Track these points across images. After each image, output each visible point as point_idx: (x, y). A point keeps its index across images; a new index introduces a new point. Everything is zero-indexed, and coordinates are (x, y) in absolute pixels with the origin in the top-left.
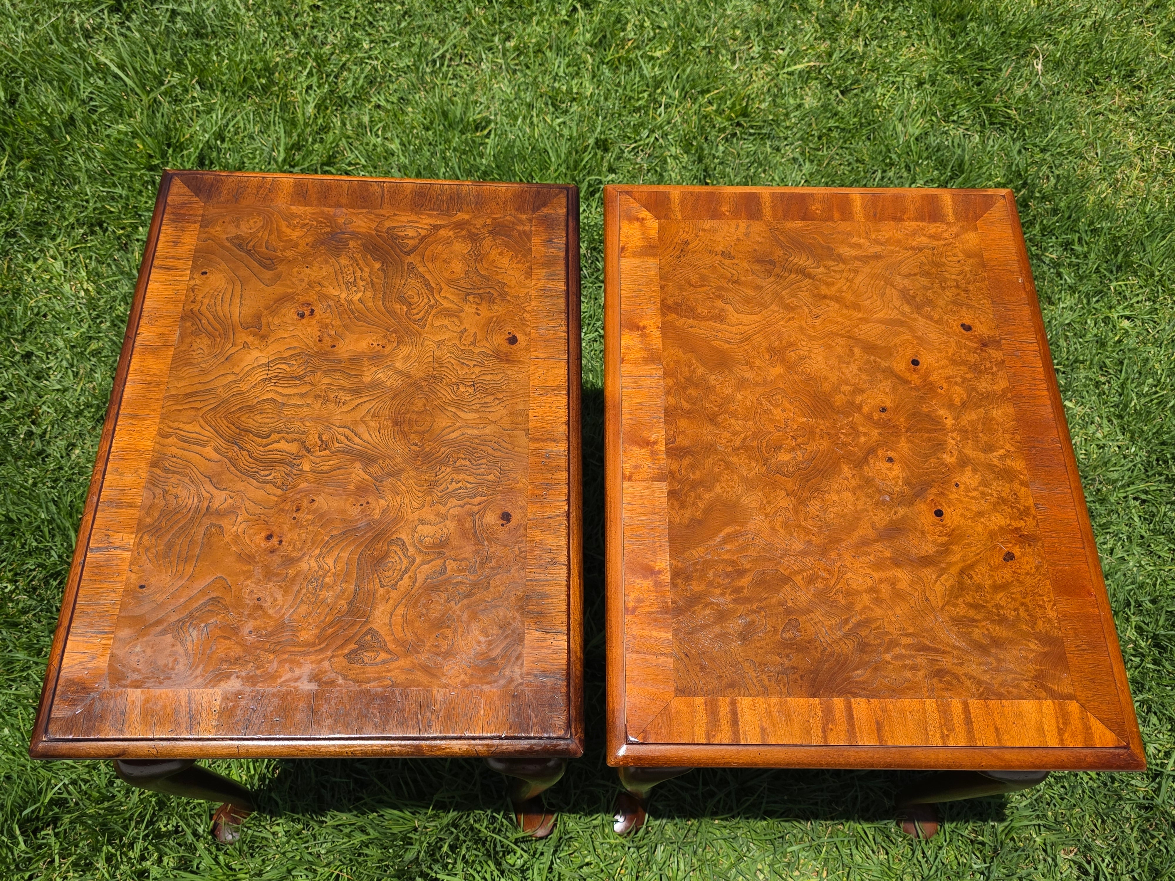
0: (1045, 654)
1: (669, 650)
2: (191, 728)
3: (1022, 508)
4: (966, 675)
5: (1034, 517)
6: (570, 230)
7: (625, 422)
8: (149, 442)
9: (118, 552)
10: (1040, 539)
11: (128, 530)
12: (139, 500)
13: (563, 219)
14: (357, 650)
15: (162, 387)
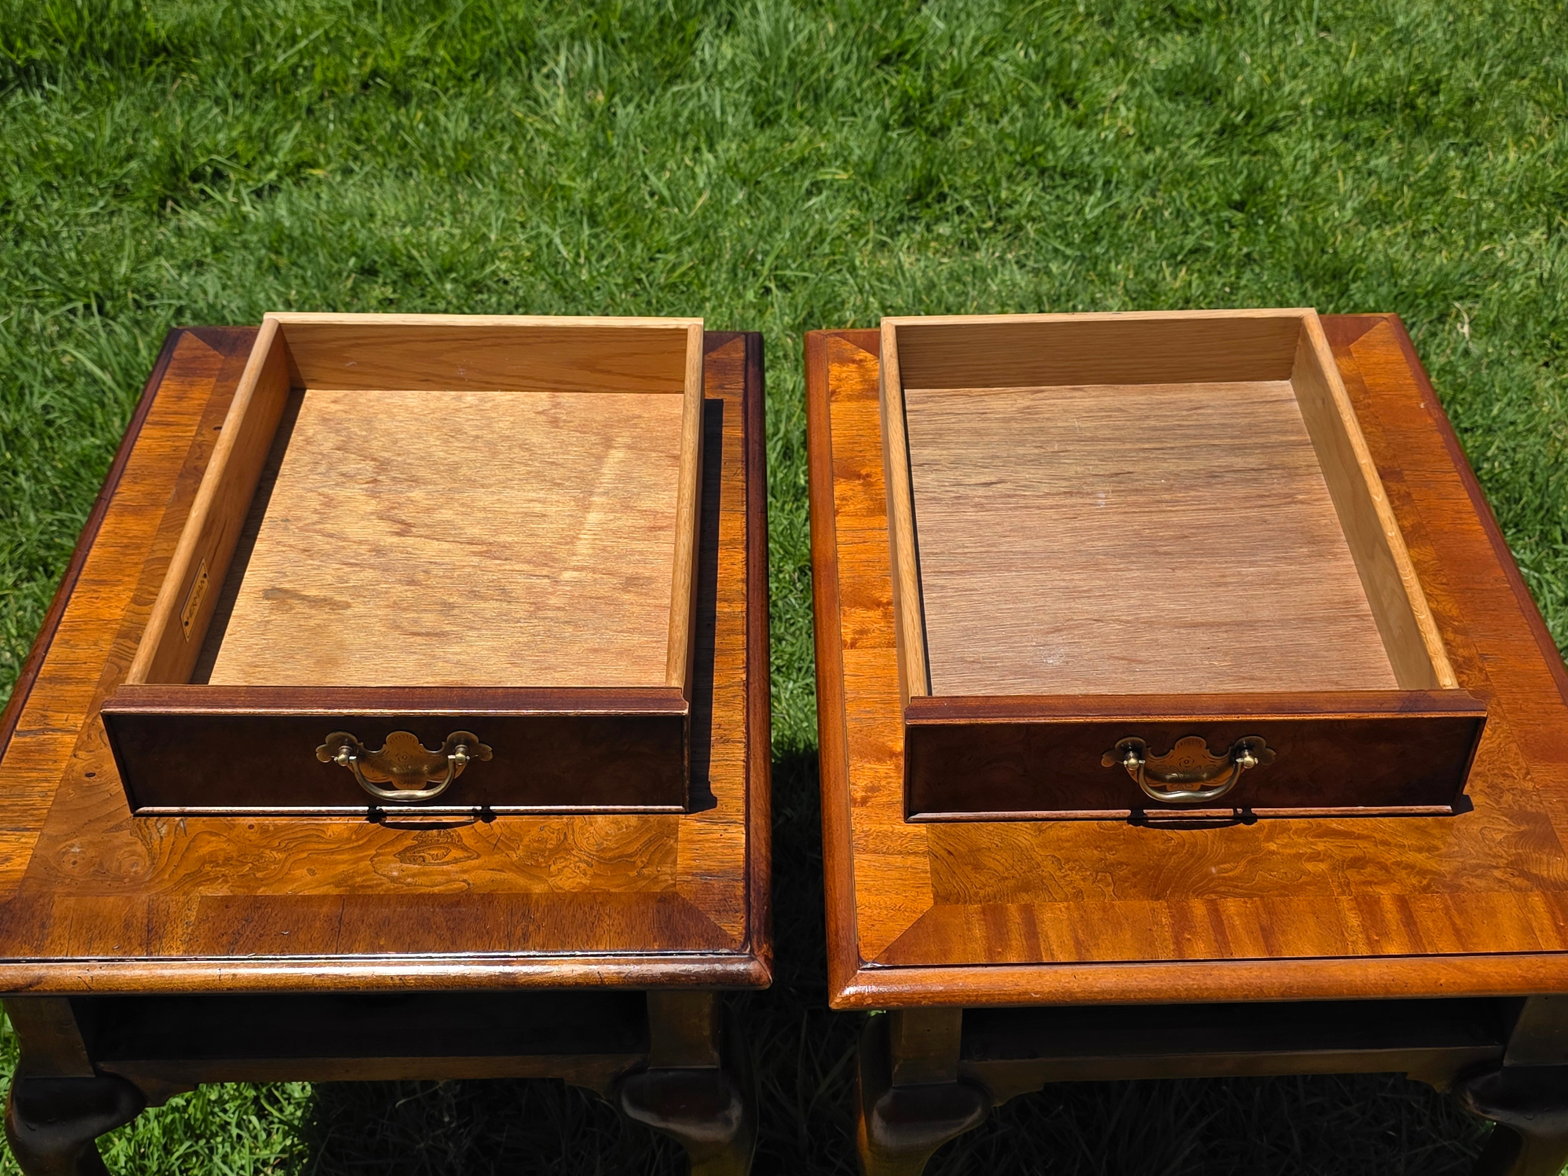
0: (1523, 834)
1: (922, 848)
2: (148, 944)
3: (1460, 659)
4: (1398, 864)
5: (1481, 670)
6: (750, 375)
7: (842, 581)
8: (118, 611)
9: (58, 735)
10: (1494, 695)
11: (76, 709)
12: (96, 676)
13: (740, 364)
14: (415, 847)
15: (143, 550)
